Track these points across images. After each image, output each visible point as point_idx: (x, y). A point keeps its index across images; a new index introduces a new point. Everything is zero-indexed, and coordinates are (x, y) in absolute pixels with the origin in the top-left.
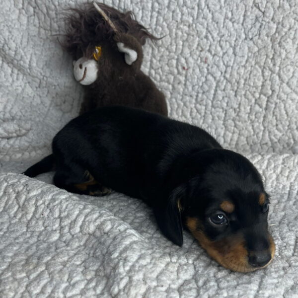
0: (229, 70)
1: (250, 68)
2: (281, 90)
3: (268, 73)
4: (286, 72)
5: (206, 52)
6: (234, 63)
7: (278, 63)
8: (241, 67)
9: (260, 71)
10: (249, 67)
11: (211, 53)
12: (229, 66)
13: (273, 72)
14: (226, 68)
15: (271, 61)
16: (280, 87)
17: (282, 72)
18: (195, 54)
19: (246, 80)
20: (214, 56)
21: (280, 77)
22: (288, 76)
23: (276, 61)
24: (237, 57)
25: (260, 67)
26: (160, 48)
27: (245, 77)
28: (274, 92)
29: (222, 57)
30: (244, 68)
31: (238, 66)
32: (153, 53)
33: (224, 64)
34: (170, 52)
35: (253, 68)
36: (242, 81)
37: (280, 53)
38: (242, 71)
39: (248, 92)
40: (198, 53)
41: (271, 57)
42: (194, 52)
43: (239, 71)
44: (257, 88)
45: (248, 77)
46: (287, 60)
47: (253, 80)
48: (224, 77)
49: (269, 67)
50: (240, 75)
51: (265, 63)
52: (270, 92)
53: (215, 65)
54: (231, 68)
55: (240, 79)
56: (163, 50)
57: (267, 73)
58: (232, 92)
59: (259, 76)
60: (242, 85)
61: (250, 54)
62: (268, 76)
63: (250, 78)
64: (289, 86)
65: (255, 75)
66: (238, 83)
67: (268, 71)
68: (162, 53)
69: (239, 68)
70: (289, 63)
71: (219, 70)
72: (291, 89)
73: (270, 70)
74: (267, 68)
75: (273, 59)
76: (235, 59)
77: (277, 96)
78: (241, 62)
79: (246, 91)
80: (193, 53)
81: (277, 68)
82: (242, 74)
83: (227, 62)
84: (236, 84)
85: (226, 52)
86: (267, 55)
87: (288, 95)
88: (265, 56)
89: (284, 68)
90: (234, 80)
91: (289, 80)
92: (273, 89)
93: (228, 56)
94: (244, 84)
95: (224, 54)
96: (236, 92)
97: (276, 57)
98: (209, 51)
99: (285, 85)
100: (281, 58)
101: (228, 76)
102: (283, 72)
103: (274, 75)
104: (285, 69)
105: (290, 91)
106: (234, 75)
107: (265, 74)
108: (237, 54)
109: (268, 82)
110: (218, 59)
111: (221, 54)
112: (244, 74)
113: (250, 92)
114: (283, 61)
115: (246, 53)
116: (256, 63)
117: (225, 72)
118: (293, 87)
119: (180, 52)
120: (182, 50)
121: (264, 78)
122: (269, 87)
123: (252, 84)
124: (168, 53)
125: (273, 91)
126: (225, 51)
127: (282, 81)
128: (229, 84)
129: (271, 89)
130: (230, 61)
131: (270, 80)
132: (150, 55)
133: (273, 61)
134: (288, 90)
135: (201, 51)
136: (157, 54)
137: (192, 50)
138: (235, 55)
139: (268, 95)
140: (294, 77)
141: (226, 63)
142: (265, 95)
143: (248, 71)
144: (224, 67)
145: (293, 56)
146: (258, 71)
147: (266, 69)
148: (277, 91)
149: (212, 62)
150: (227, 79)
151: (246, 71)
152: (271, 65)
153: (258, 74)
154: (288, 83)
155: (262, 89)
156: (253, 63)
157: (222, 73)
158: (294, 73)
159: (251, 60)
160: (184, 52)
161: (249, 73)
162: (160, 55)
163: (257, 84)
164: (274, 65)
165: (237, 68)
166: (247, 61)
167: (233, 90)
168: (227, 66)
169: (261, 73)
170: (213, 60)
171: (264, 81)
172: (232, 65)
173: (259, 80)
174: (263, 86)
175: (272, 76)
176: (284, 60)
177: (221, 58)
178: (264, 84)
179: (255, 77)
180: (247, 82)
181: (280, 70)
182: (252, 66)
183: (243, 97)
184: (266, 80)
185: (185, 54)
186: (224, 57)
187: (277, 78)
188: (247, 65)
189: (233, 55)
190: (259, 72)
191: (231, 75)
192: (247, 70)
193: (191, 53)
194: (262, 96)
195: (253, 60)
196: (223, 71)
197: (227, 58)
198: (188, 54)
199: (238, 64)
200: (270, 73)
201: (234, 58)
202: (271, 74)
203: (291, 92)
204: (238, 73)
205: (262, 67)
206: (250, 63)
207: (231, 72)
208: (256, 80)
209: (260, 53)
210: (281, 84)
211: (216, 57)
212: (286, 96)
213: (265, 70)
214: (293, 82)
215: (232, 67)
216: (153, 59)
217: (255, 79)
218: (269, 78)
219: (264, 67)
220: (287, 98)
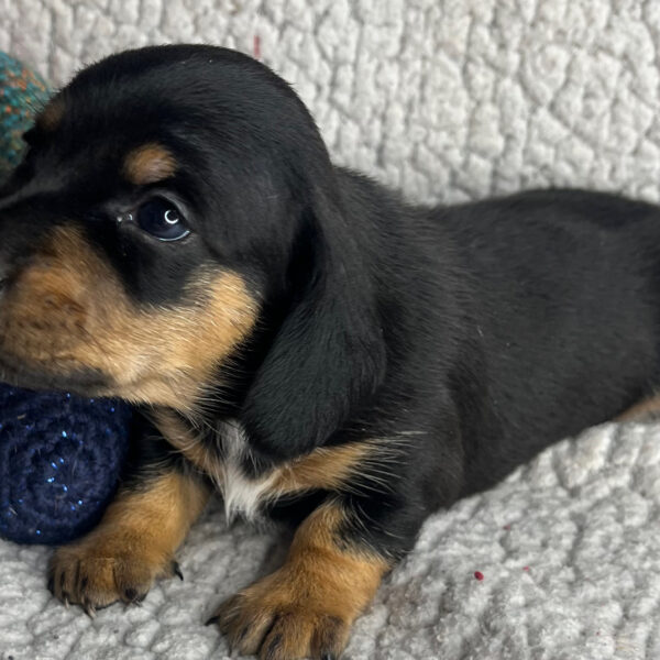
0: (346, 75)
1: (417, 65)
2: (535, 133)
3: (485, 75)
4: (543, 71)
5: (252, 17)
6: (358, 52)
7: (515, 43)
8: (386, 63)
9: (455, 69)
10: (414, 60)
11: (272, 20)
12: (345, 62)
13: (500, 71)
14: (335, 70)
15: (491, 34)
16: (530, 123)
17: (529, 73)
18: (213, 24)
19: (409, 107)
20: (283, 28)
21: (525, 88)
22: (551, 82)
23: (508, 35)
24: (369, 27)
25: (454, 57)
26: (81, 9)
27: (405, 97)
28: (513, 144)
29: (316, 32)
30: (396, 67)
31: (375, 61)
32: (53, 32)
33: (324, 56)
34: (118, 23)
35: (428, 65)
36: (398, 112)
37: (518, 6)
38: (392, 74)
39: (422, 149)
40: (223, 21)
41: (488, 17)
42: (209, 19)
43: (381, 79)
44: (452, 133)
45: (417, 95)
46: (541, 26)
47: (434, 105)
48: (332, 102)
49: (484, 56)
50: (387, 91)
51: (469, 44)
52: (499, 143)
53: (294, 60)
54: (350, 68)
55: (388, 104)
56: (91, 16)
57: (482, 77)
58: (364, 151)
59: (455, 91)
60: (399, 127)
61: (412, 16)
62: (486, 87)
63: (423, 100)
64: (560, 117)
65: (442, 89)
66: (384, 118)
67: (483, 69)
68: (88, 27)
69: (379, 68)
70: (550, 34)
71: (308, 78)
72: (566, 124)
73: (491, 65)
74: (480, 60)
75: (494, 24)
76: (361, 35)
77: (525, 152)
78: (383, 45)
79: (416, 145)
80: (203, 22)
81: (514, 59)
82: (394, 88)
83: (336, 49)
84: (377, 124)
85: (327, 13)
86: (471, 13)
87: (557, 147)
88: (467, 20)
89: (534, 56)
90: (368, 110)
91: (557, 94)
92: (509, 131)
93: (335, 26)
94: (407, 121)
95: (320, 20)
96: (380, 150)
97: (504, 20)
98: (264, 10)
99: (543, 113)
100: (524, 20)
101: (343, 98)
102: (535, 70)
103: (507, 83)
104: (539, 60)
105: (565, 133)
106: (367, 94)
107: (474, 82)
108: (367, 18)
109: (489, 109)
110: (299, 38)
111: (308, 21)
112: (400, 85)
113: (431, 149)
114: (528, 30)
115: (399, 11)
116: (439, 46)
117: (334, 84)
118: (572, 120)
119: (155, 19)
120: (164, 13)
121: (471, 97)
122: (494, 126)
123: (434, 119)
124: (112, 27)
125: (509, 138)
126: (321, 8)
127: (535, 102)
128: (350, 124)
129: (501, 130)
130: (345, 42)
131: (494, 100)
132: (46, 37)
133: (496, 31)
134: (556, 129)
135: (233, 13)
136: (72, 34)
137: (200, 10)
138: (361, 22)
139: (492, 154)
140: (572, 86)
141: (329, 51)
142: (483, 154)
143: (414, 75)
144: (325, 66)
145: (562, 9)
146: (448, 73)
147: (476, 64)
148: (522, 138)
149: (279, 51)
150: (340, 109)
151: (407, 75)
152: (493, 50)
153: (452, 84)
154: (552, 107)
155: (470, 135)
156: (429, 45)
157: (319, 88)
158: (569, 69)
159: (418, 37)
160: (173, 19)
161: (417, 80)
162: (81, 35)
163: (453, 119)
164: (503, 46)
165: (372, 67)
166: (404, 40)
167: (367, 144)
168: (336, 65)
169: (459, 80)
170: (284, 44)
171: (473, 105)
172: (352, 57)
173: (455, 102)
174: (472, 122)
175: (501, 90)
176: (533, 25)
177: (310, 36)
178: (478, 117)
179: (441, 96)
180: (415, 115)
181: (522, 63)
182: (424, 58)
183: (409, 170)
184: (479, 103)
185: (176, 27)
186: (323, 30)
187: (518, 92)
188: (408, 54)
189: (353, 23)
190: (454, 77)
191: (354, 96)
192: (411, 70)
193: (195, 22)
194: (475, 159)
195: (426, 37)
196: (325, 81)
197: (332, 33)
198: (185, 26)
199: (373, 55)
200: (492, 75)
201: (357, 30)
202: (497, 82)
203: (569, 138)
204: (377, 85)
205: (462, 59)
206: (419, 46)
207: (354, 84)
208: (447, 106)
209: (447, 9)
210: (533, 111)
211: (290, 32)
212: (552, 151)
213: (471, 67)
214: (568, 105)
215: (355, 66)
216: (60, 53)
217: (441, 102)
218: (489, 93)
219: (469, 59)
220: (556, 157)
